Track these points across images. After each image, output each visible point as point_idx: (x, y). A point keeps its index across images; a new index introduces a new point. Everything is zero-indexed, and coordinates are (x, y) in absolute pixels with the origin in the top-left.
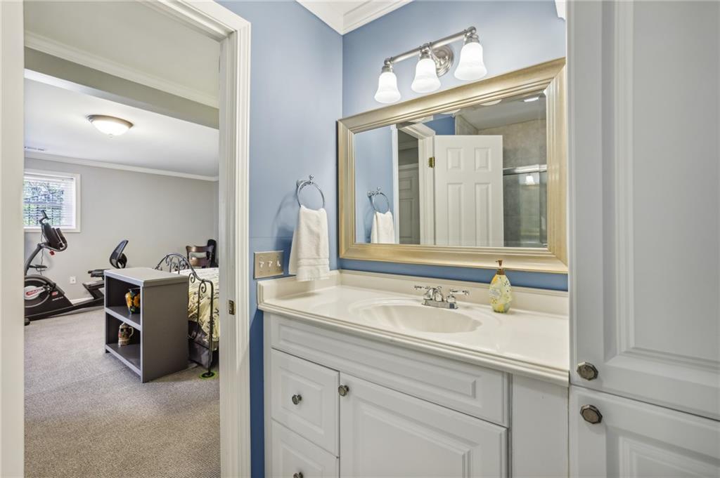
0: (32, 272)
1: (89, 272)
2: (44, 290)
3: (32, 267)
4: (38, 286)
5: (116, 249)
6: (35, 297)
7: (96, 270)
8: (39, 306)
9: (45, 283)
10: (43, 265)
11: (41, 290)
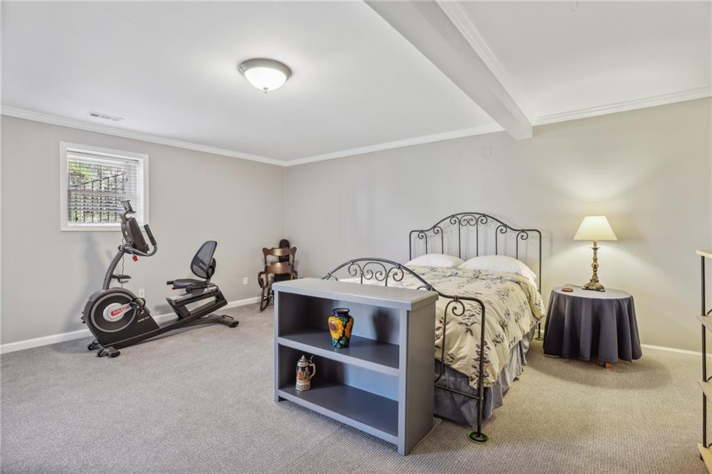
0: (115, 284)
1: (169, 283)
2: (130, 308)
3: (115, 277)
4: (123, 304)
5: (198, 253)
6: (120, 318)
7: (177, 281)
8: (125, 329)
9: (131, 299)
10: (124, 274)
11: (125, 308)
